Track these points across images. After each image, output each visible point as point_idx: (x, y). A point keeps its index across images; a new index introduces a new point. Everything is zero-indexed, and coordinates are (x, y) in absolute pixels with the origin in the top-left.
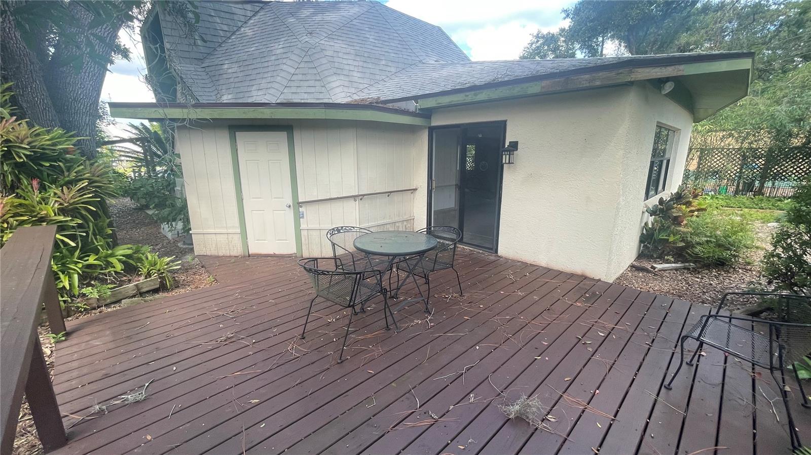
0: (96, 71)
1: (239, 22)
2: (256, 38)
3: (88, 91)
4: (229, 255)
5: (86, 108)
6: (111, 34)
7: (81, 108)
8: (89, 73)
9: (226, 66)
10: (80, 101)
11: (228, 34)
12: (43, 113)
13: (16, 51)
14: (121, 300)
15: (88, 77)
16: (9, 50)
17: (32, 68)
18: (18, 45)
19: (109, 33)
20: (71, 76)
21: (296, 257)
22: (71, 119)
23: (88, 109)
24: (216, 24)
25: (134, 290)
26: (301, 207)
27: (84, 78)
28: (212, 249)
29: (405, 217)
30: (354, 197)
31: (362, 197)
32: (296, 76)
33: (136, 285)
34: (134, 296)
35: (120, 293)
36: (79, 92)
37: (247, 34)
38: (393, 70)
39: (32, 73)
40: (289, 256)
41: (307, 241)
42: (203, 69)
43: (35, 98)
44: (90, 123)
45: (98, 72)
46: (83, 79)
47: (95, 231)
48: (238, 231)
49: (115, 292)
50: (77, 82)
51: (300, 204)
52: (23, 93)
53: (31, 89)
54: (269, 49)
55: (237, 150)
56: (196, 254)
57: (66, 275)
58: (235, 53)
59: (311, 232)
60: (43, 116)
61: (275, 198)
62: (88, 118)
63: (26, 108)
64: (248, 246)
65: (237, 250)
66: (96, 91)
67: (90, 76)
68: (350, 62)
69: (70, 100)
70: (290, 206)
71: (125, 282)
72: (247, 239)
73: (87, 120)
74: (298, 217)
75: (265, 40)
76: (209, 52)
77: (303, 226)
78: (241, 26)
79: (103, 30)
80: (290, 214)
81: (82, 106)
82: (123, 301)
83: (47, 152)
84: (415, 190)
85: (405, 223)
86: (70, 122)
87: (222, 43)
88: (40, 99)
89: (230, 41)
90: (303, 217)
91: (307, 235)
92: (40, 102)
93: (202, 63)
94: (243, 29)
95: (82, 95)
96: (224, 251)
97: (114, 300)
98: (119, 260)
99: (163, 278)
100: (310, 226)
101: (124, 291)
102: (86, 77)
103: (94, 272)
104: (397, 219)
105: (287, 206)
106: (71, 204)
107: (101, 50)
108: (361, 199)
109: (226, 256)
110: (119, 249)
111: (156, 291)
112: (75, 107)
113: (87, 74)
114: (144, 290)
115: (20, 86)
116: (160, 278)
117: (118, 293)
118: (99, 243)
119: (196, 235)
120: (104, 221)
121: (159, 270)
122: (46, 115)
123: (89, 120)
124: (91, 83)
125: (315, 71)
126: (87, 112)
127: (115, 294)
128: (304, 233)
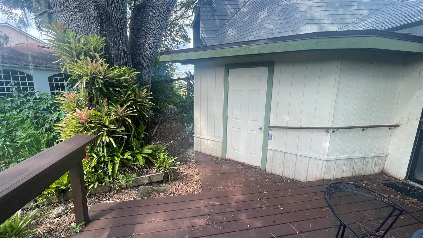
0: (157, 33)
1: (240, 5)
2: (249, 12)
3: (151, 45)
4: (213, 156)
5: (148, 56)
6: (167, 10)
7: (146, 56)
8: (153, 35)
9: (229, 32)
10: (146, 52)
11: (233, 14)
12: (122, 58)
13: (115, 21)
14: (140, 185)
15: (152, 37)
16: (111, 20)
17: (122, 30)
18: (116, 17)
19: (167, 9)
20: (144, 37)
21: (260, 169)
22: (140, 63)
23: (149, 57)
24: (227, 9)
25: (148, 180)
26: (271, 130)
27: (150, 37)
28: (204, 149)
29: (378, 154)
30: (327, 129)
31: (335, 129)
32: (275, 30)
33: (150, 177)
34: (147, 184)
35: (140, 180)
36: (146, 47)
37: (244, 11)
38: (365, 12)
39: (121, 34)
40: (255, 168)
41: (272, 159)
42: (217, 36)
43: (120, 48)
44: (149, 65)
45: (158, 34)
46: (150, 39)
47: (135, 135)
48: (221, 140)
49: (137, 180)
50: (146, 40)
51: (271, 128)
52: (113, 45)
53: (118, 43)
54: (257, 16)
55: (228, 82)
56: (195, 150)
57: (112, 164)
58: (236, 23)
59: (276, 153)
60: (122, 60)
61: (250, 120)
62: (148, 62)
63: (113, 54)
64: (226, 153)
65: (219, 154)
66: (155, 45)
67: (153, 36)
68: (321, 13)
69: (142, 51)
70: (261, 129)
71: (145, 173)
72: (226, 147)
73: (148, 63)
74: (267, 138)
75: (255, 11)
76: (221, 26)
77: (270, 146)
78: (241, 8)
79: (164, 7)
80: (260, 136)
81: (147, 55)
82: (141, 186)
83: (114, 81)
84: (397, 126)
85: (376, 159)
86: (139, 64)
87: (229, 20)
88: (122, 49)
89: (234, 18)
90: (271, 139)
91: (272, 154)
92: (122, 51)
93: (217, 33)
94: (241, 10)
95: (147, 48)
96: (211, 152)
97: (135, 184)
98: (143, 157)
99: (167, 174)
100: (276, 148)
101: (142, 180)
102: (151, 37)
103: (129, 163)
104: (367, 154)
105: (259, 128)
106: (121, 117)
107: (161, 20)
108: (333, 132)
109: (212, 156)
110: (145, 148)
111: (161, 182)
112: (143, 55)
113: (152, 35)
114: (153, 181)
115: (113, 41)
116: (165, 173)
117: (138, 181)
118: (134, 143)
119: (196, 138)
120: (142, 128)
121: (165, 167)
122: (124, 59)
123: (149, 63)
124: (153, 41)
125: (290, 24)
126: (149, 58)
127: (136, 181)
128: (270, 153)
